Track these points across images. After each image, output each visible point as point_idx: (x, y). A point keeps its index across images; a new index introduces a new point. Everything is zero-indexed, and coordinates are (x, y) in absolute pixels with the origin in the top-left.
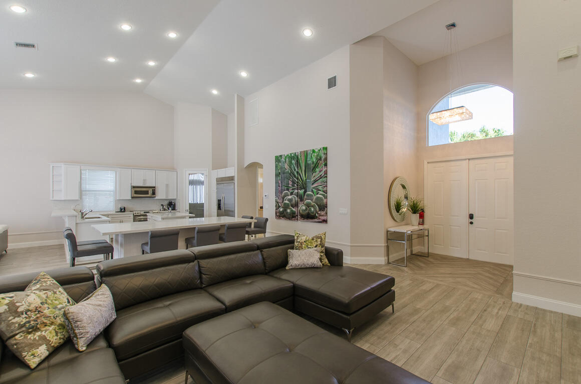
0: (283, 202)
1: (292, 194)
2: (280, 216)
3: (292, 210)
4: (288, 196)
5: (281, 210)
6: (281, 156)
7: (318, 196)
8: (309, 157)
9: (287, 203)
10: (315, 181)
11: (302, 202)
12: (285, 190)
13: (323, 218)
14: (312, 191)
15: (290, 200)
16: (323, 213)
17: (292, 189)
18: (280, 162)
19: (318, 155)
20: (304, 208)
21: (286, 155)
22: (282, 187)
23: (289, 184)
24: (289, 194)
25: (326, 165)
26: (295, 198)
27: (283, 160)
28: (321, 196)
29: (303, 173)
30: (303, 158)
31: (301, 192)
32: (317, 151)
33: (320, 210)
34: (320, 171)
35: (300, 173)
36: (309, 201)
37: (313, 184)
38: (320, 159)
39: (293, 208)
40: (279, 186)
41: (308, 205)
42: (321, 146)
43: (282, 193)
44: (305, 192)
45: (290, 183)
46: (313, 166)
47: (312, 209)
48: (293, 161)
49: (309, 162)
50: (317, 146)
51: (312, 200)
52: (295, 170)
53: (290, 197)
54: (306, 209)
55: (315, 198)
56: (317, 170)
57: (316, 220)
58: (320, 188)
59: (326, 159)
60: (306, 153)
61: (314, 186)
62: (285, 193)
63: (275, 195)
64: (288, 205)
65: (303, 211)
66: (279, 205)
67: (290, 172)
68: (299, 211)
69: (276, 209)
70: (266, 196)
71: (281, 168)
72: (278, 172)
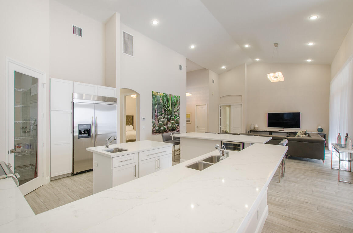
0: (158, 123)
1: (164, 118)
2: (156, 133)
3: (164, 128)
4: (162, 119)
5: (157, 128)
6: (157, 93)
7: (177, 119)
8: (173, 98)
9: (161, 124)
10: (175, 112)
11: (170, 122)
12: (159, 115)
13: (178, 129)
14: (174, 116)
15: (163, 122)
17: (164, 115)
19: (177, 99)
20: (170, 125)
21: (160, 93)
22: (157, 113)
23: (162, 112)
24: (163, 118)
25: (179, 105)
26: (166, 120)
28: (178, 119)
30: (170, 98)
31: (169, 117)
32: (176, 96)
33: (177, 126)
34: (178, 107)
35: (169, 106)
36: (173, 121)
38: (178, 101)
39: (165, 126)
40: (156, 113)
41: (172, 124)
43: (157, 117)
44: (171, 117)
45: (163, 111)
46: (175, 103)
47: (174, 126)
48: (165, 98)
49: (173, 101)
51: (174, 121)
52: (166, 104)
53: (163, 120)
54: (172, 126)
55: (175, 120)
56: (176, 106)
57: (176, 131)
58: (177, 115)
60: (171, 96)
62: (160, 117)
63: (152, 118)
64: (162, 125)
65: (170, 127)
66: (155, 125)
67: (163, 104)
68: (168, 128)
69: (153, 128)
70: (144, 119)
71: (157, 101)
72: (154, 103)
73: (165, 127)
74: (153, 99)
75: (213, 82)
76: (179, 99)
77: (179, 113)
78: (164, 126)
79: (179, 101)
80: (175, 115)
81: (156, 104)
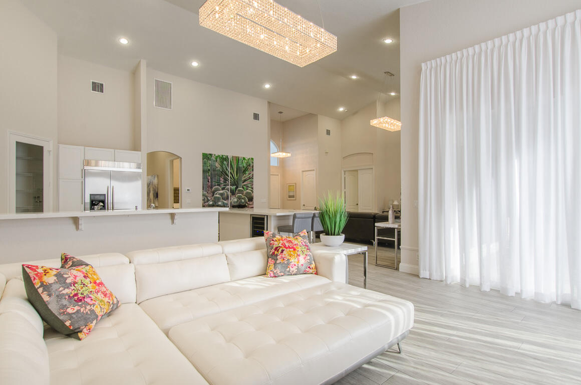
0: (213, 196)
1: (223, 189)
3: (224, 203)
4: (220, 190)
5: (211, 203)
6: (211, 155)
7: (248, 191)
8: (240, 161)
9: (219, 197)
10: (245, 181)
11: (234, 196)
12: (216, 186)
13: (251, 206)
14: (243, 187)
15: (222, 194)
16: (251, 203)
17: (224, 185)
18: (210, 160)
19: (248, 162)
20: (236, 200)
21: (217, 155)
22: (212, 182)
23: (220, 180)
25: (253, 170)
26: (226, 192)
27: (214, 158)
28: (250, 191)
29: (235, 173)
30: (235, 161)
31: (233, 187)
32: (246, 159)
33: (249, 201)
34: (249, 174)
35: (232, 173)
36: (240, 195)
37: (243, 182)
38: (249, 165)
40: (209, 182)
41: (239, 198)
42: (251, 157)
43: (212, 188)
44: (237, 188)
45: (222, 180)
46: (243, 169)
47: (243, 201)
48: (225, 162)
49: (240, 166)
50: (247, 157)
51: (243, 194)
52: (227, 169)
53: (221, 192)
54: (238, 201)
55: (245, 192)
56: (247, 172)
58: (249, 185)
59: (253, 167)
60: (238, 159)
61: (244, 184)
62: (216, 188)
63: (203, 189)
64: (218, 199)
65: (234, 202)
66: (207, 199)
67: (221, 170)
68: (231, 203)
69: (204, 203)
70: (188, 190)
71: (211, 165)
72: (206, 168)
73: (226, 202)
74: (204, 163)
75: (328, 132)
76: (253, 163)
77: (253, 182)
78: (224, 201)
79: (251, 165)
80: (244, 185)
81: (209, 170)
